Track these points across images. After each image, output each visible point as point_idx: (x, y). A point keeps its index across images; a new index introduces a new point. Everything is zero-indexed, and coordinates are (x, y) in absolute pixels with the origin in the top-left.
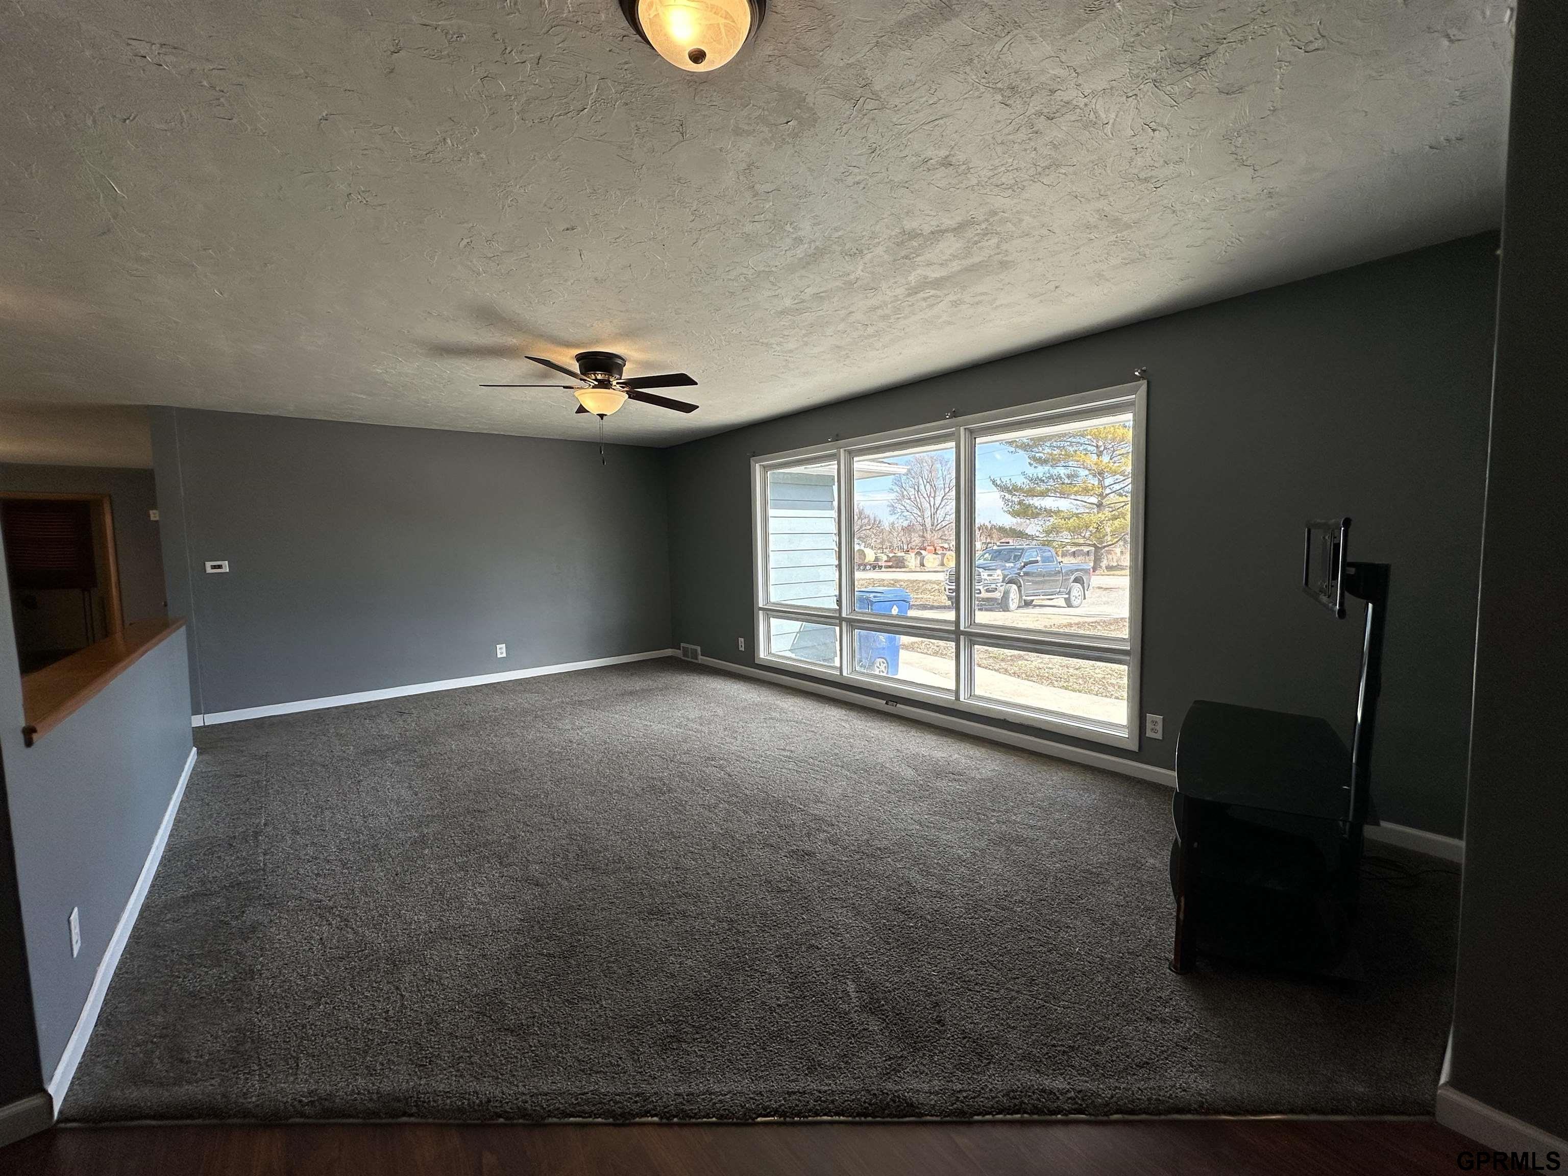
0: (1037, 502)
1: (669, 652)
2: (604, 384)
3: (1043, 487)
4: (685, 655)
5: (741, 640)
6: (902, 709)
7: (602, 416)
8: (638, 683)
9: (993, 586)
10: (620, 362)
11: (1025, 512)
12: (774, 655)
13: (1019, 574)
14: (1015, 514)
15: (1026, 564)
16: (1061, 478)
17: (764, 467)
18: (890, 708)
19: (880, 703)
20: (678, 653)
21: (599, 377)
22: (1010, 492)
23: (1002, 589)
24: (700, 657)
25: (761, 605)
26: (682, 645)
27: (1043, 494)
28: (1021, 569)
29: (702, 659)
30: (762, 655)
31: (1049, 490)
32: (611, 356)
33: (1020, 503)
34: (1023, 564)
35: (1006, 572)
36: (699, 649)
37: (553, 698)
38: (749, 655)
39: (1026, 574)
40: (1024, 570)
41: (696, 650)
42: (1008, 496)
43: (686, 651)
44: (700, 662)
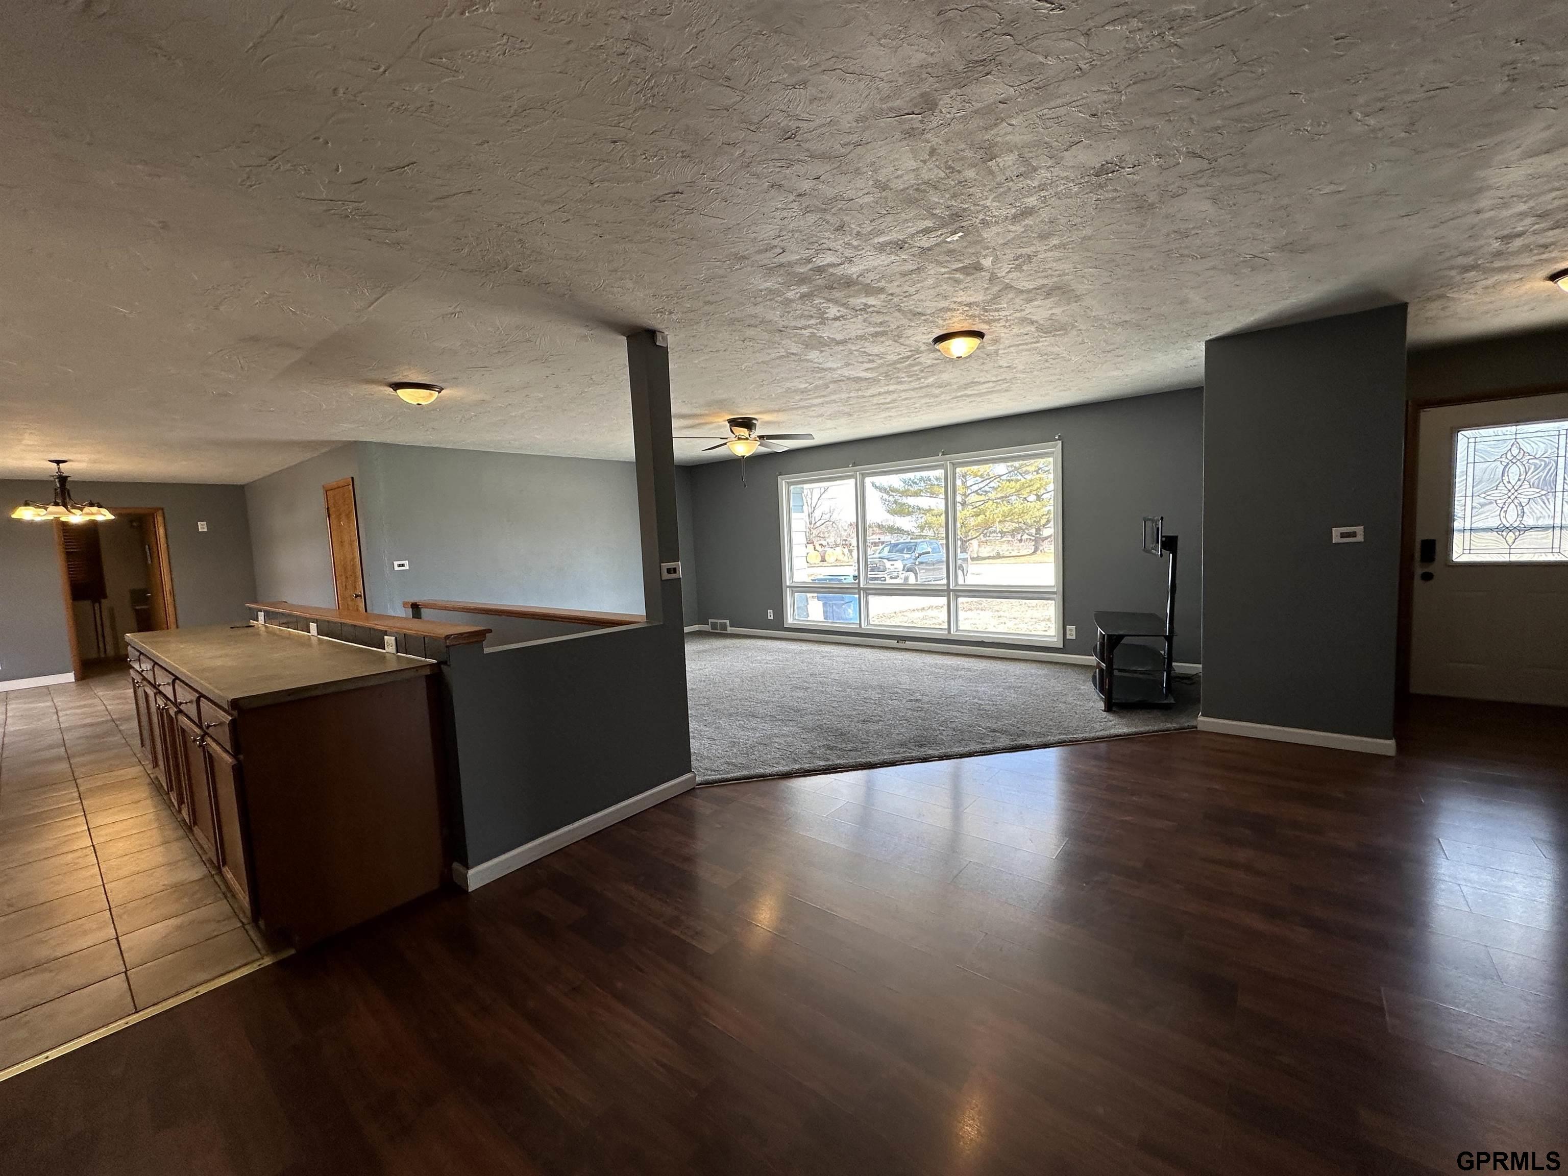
0: (912, 501)
1: (697, 628)
3: (916, 488)
4: (713, 628)
5: (770, 612)
6: (909, 644)
9: (895, 574)
11: (901, 510)
12: (802, 620)
13: (915, 563)
14: (893, 512)
15: (920, 555)
16: (930, 480)
17: (789, 483)
18: (899, 644)
19: (893, 643)
20: (706, 628)
22: (888, 493)
23: (903, 576)
24: (729, 628)
25: (788, 584)
26: (710, 621)
27: (917, 494)
28: (916, 559)
30: (789, 621)
31: (921, 491)
33: (895, 502)
34: (917, 555)
35: (906, 562)
36: (728, 622)
38: (778, 623)
39: (921, 563)
40: (918, 560)
41: (724, 624)
42: (885, 496)
43: (714, 626)
44: (729, 632)
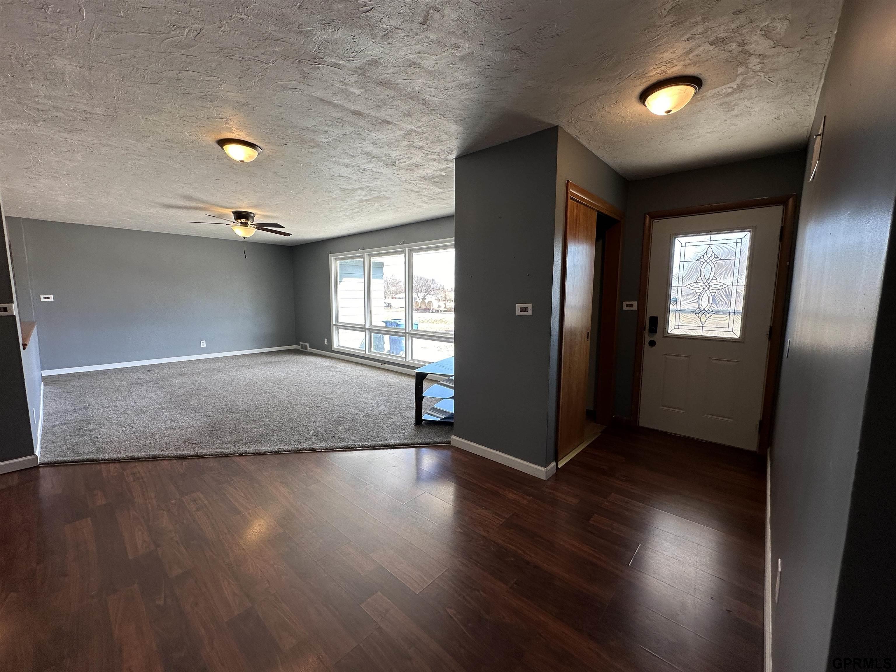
1: (294, 347)
2: (245, 225)
4: (302, 348)
5: (326, 340)
6: (387, 366)
7: (244, 238)
8: (274, 359)
10: (252, 215)
12: (341, 346)
17: (336, 259)
18: (383, 366)
19: (379, 364)
20: (299, 347)
21: (243, 221)
24: (308, 348)
25: (334, 323)
26: (300, 343)
29: (309, 349)
30: (335, 346)
32: (248, 213)
36: (308, 345)
37: (229, 365)
38: (329, 348)
41: (307, 345)
43: (302, 346)
44: (308, 351)
